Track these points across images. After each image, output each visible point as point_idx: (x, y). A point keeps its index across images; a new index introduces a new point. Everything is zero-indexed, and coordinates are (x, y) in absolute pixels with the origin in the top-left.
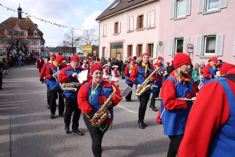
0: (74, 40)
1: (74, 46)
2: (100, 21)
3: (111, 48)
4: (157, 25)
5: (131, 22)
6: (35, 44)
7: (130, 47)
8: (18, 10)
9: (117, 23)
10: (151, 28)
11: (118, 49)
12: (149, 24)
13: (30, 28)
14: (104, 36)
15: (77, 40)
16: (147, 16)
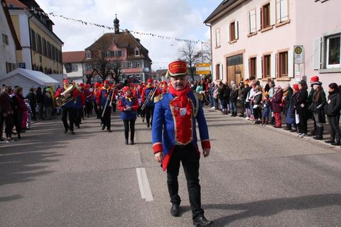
0: (192, 57)
1: (193, 65)
2: (211, 23)
3: (227, 65)
4: (293, 18)
5: (253, 18)
6: (137, 66)
7: (253, 60)
8: (114, 22)
9: (233, 24)
10: (282, 24)
11: (237, 66)
12: (279, 17)
13: (129, 45)
14: (217, 47)
15: (197, 56)
16: (276, 4)
